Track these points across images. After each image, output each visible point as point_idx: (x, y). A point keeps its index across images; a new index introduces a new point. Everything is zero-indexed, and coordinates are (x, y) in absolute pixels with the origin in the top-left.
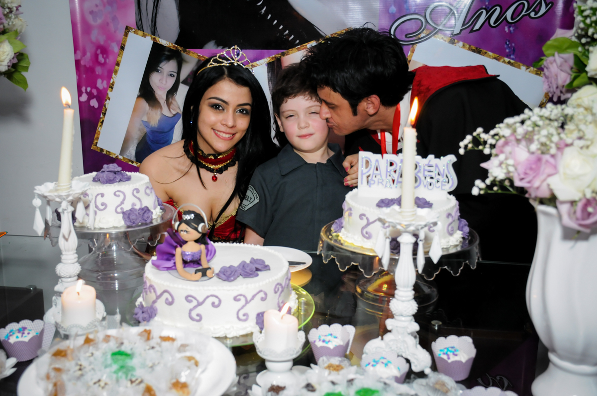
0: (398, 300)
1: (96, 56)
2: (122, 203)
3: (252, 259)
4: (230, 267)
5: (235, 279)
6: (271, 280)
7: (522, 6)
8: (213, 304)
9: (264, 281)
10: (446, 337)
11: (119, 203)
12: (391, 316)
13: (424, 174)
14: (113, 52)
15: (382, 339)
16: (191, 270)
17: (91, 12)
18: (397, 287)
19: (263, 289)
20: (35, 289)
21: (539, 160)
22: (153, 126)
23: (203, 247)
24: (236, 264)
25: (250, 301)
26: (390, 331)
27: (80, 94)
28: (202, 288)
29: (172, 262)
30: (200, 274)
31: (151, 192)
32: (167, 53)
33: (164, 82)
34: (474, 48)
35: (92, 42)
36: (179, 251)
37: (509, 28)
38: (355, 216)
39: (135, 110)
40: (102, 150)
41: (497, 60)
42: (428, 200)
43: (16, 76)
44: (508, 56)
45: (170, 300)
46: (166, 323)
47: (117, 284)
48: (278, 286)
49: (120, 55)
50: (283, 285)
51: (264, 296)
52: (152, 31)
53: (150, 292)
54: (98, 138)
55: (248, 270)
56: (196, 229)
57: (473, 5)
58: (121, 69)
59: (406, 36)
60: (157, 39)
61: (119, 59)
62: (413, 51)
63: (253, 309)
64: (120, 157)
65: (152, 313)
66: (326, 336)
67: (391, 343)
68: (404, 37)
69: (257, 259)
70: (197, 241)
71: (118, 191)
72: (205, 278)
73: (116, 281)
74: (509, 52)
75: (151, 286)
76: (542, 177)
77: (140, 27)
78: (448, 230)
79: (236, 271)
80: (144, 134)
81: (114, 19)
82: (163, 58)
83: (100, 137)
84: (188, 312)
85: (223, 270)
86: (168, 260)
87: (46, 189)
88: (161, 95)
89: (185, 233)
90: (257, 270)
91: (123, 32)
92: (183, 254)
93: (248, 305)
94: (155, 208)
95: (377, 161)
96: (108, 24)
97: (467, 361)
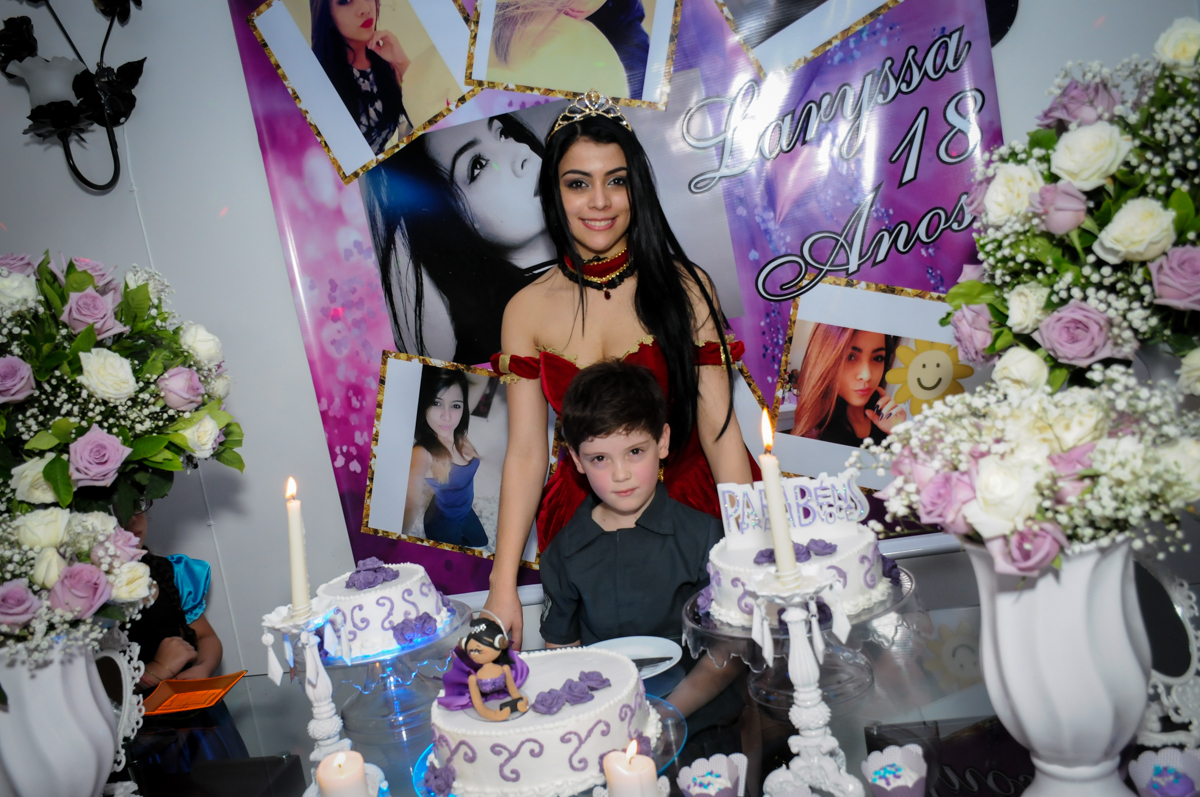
0: (799, 706)
1: (348, 400)
2: (390, 614)
3: (582, 673)
4: (551, 692)
5: (559, 709)
6: (612, 702)
7: (936, 217)
8: (532, 753)
9: (604, 705)
10: (881, 751)
11: (386, 614)
12: (796, 732)
13: (818, 503)
14: (370, 390)
15: (788, 767)
16: (495, 704)
17: (333, 342)
18: (795, 688)
19: (603, 719)
20: (289, 756)
21: (947, 480)
22: (443, 482)
23: (506, 668)
24: (558, 685)
25: (586, 739)
26: (798, 755)
27: (334, 457)
28: (512, 731)
29: (467, 695)
30: (507, 709)
31: (430, 590)
32: (444, 376)
33: (447, 418)
34: (883, 287)
35: (339, 382)
36: (472, 680)
37: (927, 249)
38: (726, 583)
39: (413, 466)
40: (376, 531)
41: (920, 297)
42: (828, 542)
43: (225, 455)
44: (935, 289)
45: (470, 754)
46: (469, 789)
47: (404, 733)
48: (624, 710)
49: (380, 392)
50: (633, 706)
51: (605, 728)
52: (418, 351)
53: (442, 746)
54: (368, 516)
55: (576, 692)
56: (491, 645)
57: (869, 224)
58: (385, 412)
59: (781, 287)
60: (428, 359)
61: (380, 398)
62: (796, 308)
63: (590, 751)
64: (404, 537)
65: (448, 777)
66: (703, 776)
67: (801, 773)
68: (778, 289)
69: (589, 673)
70: (496, 661)
71: (382, 598)
72: (516, 714)
73: (403, 729)
74: (936, 283)
75: (442, 738)
76: (956, 506)
77: (401, 348)
78: (866, 581)
79: (559, 697)
80: (430, 499)
81: (365, 344)
82: (441, 385)
83: (371, 513)
84: (498, 769)
85: (540, 699)
86: (462, 694)
87: (276, 618)
88: (446, 436)
89: (477, 653)
90: (593, 689)
91: (380, 360)
92: (479, 683)
93: (583, 746)
94: (439, 612)
95: (745, 495)
96: (357, 353)
97: (916, 784)
